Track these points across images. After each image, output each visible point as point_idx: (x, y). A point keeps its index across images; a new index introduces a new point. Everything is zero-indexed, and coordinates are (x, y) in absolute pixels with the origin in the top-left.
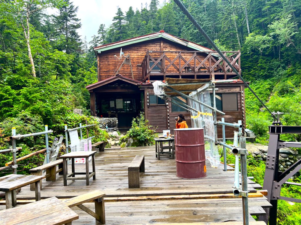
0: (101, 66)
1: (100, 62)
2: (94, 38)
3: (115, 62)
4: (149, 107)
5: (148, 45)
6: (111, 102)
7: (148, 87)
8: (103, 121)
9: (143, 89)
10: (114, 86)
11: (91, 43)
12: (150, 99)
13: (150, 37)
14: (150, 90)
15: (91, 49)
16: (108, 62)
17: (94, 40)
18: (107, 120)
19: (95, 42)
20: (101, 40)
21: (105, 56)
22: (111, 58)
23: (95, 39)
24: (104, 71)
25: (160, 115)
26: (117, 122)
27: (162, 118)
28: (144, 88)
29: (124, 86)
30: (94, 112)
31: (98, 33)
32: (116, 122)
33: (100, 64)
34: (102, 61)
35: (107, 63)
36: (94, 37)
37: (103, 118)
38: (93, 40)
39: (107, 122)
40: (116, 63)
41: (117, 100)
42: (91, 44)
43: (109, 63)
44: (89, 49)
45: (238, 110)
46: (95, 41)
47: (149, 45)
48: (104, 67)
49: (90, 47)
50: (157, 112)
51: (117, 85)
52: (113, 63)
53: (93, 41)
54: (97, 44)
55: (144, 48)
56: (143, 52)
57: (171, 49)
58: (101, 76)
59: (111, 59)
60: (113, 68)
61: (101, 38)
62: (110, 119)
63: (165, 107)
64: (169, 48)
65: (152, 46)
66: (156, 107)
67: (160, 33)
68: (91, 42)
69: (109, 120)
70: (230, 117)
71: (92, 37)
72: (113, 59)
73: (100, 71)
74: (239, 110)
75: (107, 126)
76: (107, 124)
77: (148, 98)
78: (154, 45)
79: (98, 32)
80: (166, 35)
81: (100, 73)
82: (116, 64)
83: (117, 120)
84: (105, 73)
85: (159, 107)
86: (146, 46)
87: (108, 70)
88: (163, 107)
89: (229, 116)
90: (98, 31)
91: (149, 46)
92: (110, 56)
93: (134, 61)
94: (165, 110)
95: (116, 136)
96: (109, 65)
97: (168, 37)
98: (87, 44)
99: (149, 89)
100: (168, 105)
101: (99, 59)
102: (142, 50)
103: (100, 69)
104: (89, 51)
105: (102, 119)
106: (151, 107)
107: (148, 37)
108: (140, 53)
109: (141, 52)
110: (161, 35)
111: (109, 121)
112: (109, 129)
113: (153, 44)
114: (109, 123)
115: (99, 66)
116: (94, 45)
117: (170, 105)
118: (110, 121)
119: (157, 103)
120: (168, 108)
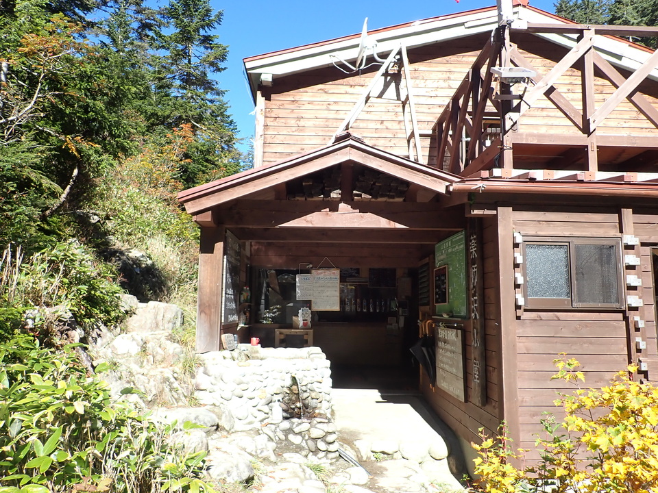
0: (270, 132)
1: (266, 117)
9: (487, 211)
12: (529, 270)
13: (470, 24)
14: (526, 216)
16: (299, 118)
22: (310, 102)
30: (212, 328)
35: (293, 122)
48: (282, 138)
63: (614, 316)
66: (562, 316)
72: (317, 107)
76: (276, 394)
77: (518, 260)
83: (329, 372)
85: (581, 317)
88: (604, 318)
92: (305, 97)
96: (302, 129)
100: (635, 308)
101: (262, 106)
103: (264, 145)
106: (534, 316)
107: (463, 24)
109: (430, 83)
111: (288, 381)
114: (288, 387)
115: (263, 134)
117: (650, 313)
118: (293, 378)
119: (570, 293)
120: (641, 325)
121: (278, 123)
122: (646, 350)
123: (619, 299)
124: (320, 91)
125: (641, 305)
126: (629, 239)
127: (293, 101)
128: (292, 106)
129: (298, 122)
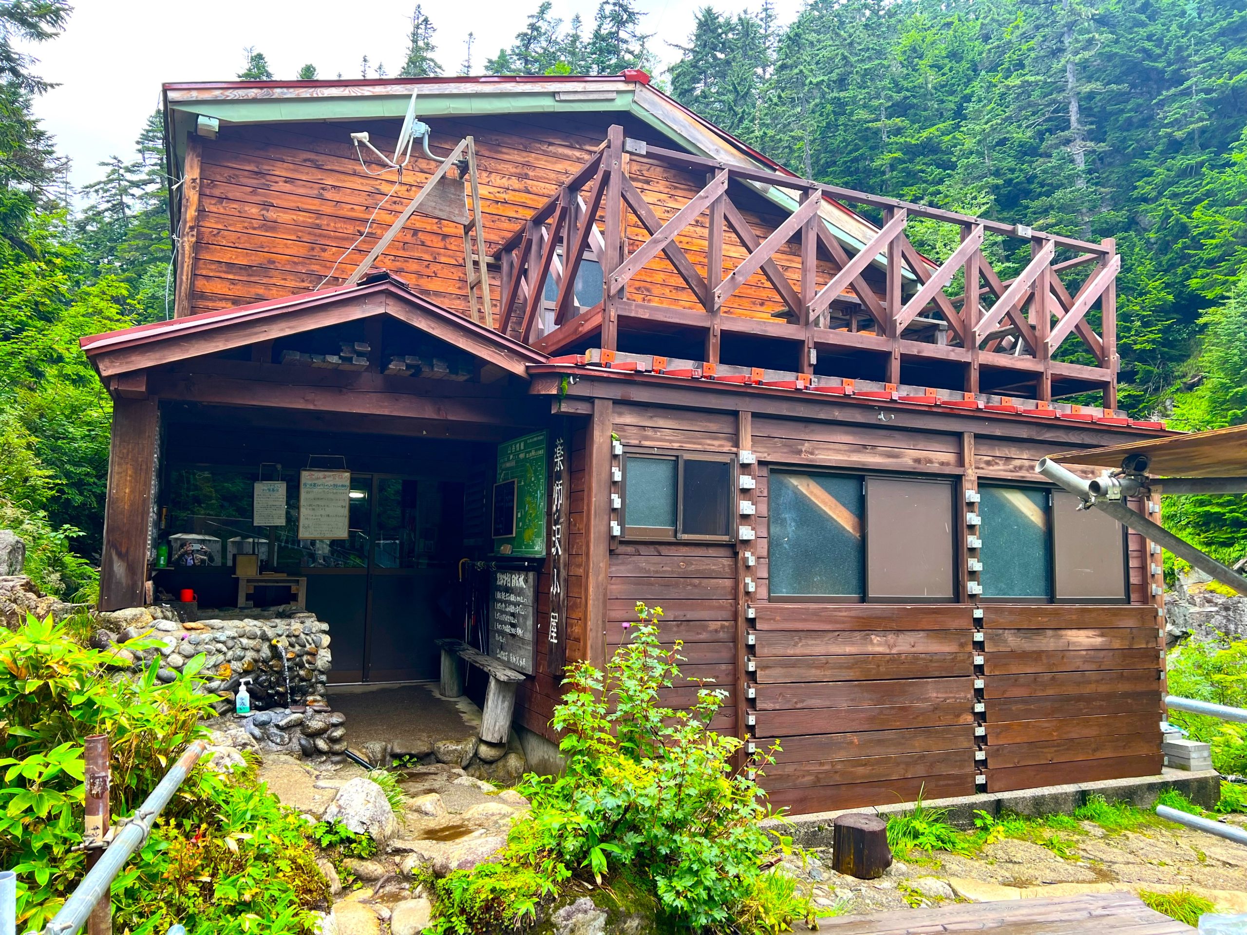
0: (210, 223)
1: (202, 194)
2: (114, 172)
3: (319, 214)
4: (622, 549)
5: (541, 142)
6: (260, 488)
7: (617, 392)
8: (212, 647)
9: (582, 409)
10: (334, 359)
11: (97, 191)
12: (629, 490)
13: (563, 97)
14: (629, 419)
15: (88, 220)
16: (267, 206)
17: (112, 181)
18: (253, 637)
19: (114, 191)
20: (152, 181)
21: (249, 162)
22: (289, 180)
23: (116, 176)
24: (230, 266)
25: (689, 616)
26: (324, 657)
27: (703, 636)
28: (590, 400)
29: (418, 370)
30: (131, 569)
31: (140, 147)
32: (313, 655)
33: (201, 211)
34: (217, 192)
35: (254, 211)
36: (110, 168)
37: (216, 622)
38: (104, 179)
39: (250, 655)
40: (324, 222)
41: (306, 476)
42: (93, 195)
43: (272, 214)
44: (80, 216)
45: (1129, 602)
46: (115, 184)
47: (545, 147)
48: (233, 236)
49: (85, 211)
50: (673, 593)
51: (360, 354)
52: (301, 217)
53: (105, 183)
54: (126, 199)
55: (516, 156)
56: (505, 182)
57: (672, 196)
58: (202, 296)
59: (288, 187)
60: (299, 250)
61: (149, 174)
62: (270, 633)
63: (722, 552)
64: (662, 189)
65: (567, 158)
66: (664, 550)
67: (622, 86)
68: (91, 186)
69: (265, 638)
70: (1098, 641)
71: (104, 164)
72: (302, 191)
73: (196, 259)
74: (1133, 597)
75: (243, 696)
76: (246, 673)
77: (618, 477)
78: (577, 154)
79: (138, 143)
80: (653, 104)
81: (195, 275)
82: (318, 227)
83: (326, 640)
84: (233, 282)
85: (684, 550)
86: (526, 149)
87: (255, 259)
88: (711, 552)
89: (1090, 633)
90: (138, 137)
91: (546, 153)
92: (280, 170)
93: (446, 230)
94: (728, 583)
95: (374, 831)
96: (271, 225)
97: (667, 116)
98: (69, 192)
99: (623, 409)
100: (746, 542)
101: (196, 174)
102: (501, 166)
103: (198, 246)
104: (81, 227)
105: (207, 636)
106: (630, 549)
107: (553, 94)
108: (488, 184)
109: (496, 179)
110: (629, 98)
111: (266, 652)
112: (262, 725)
113: (571, 147)
114: (265, 662)
115: (197, 226)
116: (110, 205)
117: (763, 548)
118: (273, 648)
119: (674, 522)
120: (752, 562)
121: (225, 208)
122: (755, 592)
123: (728, 529)
124: (308, 164)
125: (753, 538)
126: (747, 456)
127: (256, 173)
128: (254, 182)
129: (264, 212)
